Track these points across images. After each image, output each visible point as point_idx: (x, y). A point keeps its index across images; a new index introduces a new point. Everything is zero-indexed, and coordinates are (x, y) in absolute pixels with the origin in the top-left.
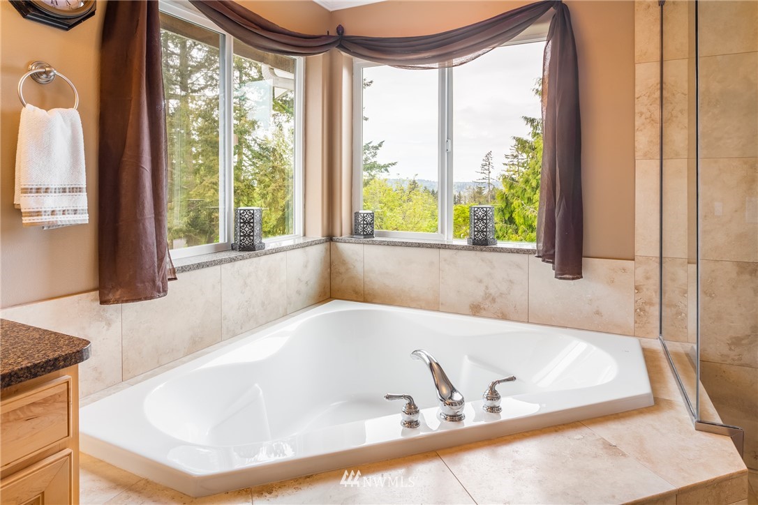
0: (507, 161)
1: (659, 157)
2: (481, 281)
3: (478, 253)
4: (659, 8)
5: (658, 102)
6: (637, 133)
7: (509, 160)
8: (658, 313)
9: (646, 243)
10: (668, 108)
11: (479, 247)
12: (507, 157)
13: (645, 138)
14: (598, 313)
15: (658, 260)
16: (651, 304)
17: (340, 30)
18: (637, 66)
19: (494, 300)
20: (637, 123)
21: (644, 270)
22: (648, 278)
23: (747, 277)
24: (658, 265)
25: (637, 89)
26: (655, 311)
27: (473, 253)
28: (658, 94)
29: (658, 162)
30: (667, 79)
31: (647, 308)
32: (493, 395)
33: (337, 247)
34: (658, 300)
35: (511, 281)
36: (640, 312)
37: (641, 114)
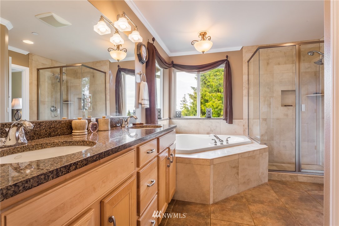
0: (181, 103)
1: (248, 96)
2: (209, 127)
3: (209, 120)
4: (247, 63)
5: (247, 84)
6: (243, 91)
7: (182, 102)
8: (248, 131)
9: (245, 116)
10: (249, 85)
11: (209, 118)
12: (181, 101)
13: (245, 92)
14: (236, 132)
15: (248, 119)
16: (246, 129)
17: (172, 62)
18: (243, 76)
19: (212, 131)
20: (243, 89)
21: (245, 121)
22: (246, 123)
23: (264, 121)
24: (248, 120)
25: (243, 81)
26: (247, 130)
27: (207, 120)
28: (247, 82)
29: (247, 97)
30: (249, 79)
31: (246, 130)
32: (227, 141)
33: (171, 121)
34: (247, 128)
35: (216, 126)
36: (244, 131)
37: (244, 86)
